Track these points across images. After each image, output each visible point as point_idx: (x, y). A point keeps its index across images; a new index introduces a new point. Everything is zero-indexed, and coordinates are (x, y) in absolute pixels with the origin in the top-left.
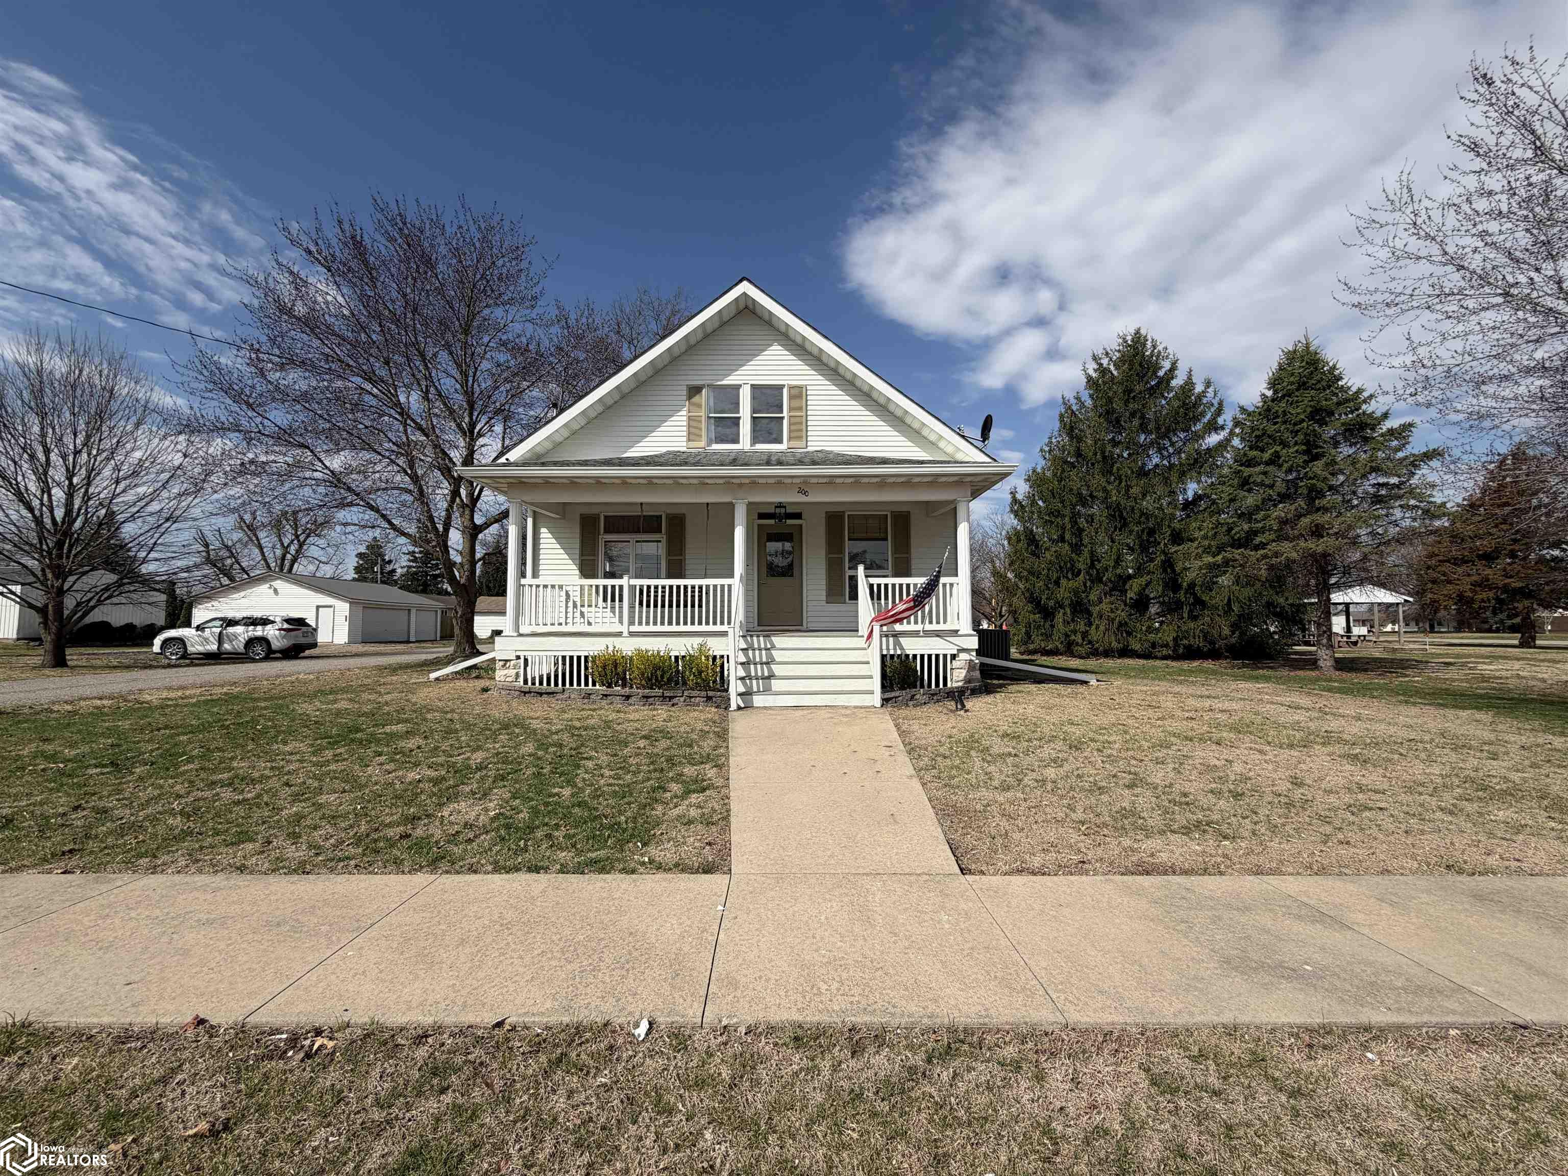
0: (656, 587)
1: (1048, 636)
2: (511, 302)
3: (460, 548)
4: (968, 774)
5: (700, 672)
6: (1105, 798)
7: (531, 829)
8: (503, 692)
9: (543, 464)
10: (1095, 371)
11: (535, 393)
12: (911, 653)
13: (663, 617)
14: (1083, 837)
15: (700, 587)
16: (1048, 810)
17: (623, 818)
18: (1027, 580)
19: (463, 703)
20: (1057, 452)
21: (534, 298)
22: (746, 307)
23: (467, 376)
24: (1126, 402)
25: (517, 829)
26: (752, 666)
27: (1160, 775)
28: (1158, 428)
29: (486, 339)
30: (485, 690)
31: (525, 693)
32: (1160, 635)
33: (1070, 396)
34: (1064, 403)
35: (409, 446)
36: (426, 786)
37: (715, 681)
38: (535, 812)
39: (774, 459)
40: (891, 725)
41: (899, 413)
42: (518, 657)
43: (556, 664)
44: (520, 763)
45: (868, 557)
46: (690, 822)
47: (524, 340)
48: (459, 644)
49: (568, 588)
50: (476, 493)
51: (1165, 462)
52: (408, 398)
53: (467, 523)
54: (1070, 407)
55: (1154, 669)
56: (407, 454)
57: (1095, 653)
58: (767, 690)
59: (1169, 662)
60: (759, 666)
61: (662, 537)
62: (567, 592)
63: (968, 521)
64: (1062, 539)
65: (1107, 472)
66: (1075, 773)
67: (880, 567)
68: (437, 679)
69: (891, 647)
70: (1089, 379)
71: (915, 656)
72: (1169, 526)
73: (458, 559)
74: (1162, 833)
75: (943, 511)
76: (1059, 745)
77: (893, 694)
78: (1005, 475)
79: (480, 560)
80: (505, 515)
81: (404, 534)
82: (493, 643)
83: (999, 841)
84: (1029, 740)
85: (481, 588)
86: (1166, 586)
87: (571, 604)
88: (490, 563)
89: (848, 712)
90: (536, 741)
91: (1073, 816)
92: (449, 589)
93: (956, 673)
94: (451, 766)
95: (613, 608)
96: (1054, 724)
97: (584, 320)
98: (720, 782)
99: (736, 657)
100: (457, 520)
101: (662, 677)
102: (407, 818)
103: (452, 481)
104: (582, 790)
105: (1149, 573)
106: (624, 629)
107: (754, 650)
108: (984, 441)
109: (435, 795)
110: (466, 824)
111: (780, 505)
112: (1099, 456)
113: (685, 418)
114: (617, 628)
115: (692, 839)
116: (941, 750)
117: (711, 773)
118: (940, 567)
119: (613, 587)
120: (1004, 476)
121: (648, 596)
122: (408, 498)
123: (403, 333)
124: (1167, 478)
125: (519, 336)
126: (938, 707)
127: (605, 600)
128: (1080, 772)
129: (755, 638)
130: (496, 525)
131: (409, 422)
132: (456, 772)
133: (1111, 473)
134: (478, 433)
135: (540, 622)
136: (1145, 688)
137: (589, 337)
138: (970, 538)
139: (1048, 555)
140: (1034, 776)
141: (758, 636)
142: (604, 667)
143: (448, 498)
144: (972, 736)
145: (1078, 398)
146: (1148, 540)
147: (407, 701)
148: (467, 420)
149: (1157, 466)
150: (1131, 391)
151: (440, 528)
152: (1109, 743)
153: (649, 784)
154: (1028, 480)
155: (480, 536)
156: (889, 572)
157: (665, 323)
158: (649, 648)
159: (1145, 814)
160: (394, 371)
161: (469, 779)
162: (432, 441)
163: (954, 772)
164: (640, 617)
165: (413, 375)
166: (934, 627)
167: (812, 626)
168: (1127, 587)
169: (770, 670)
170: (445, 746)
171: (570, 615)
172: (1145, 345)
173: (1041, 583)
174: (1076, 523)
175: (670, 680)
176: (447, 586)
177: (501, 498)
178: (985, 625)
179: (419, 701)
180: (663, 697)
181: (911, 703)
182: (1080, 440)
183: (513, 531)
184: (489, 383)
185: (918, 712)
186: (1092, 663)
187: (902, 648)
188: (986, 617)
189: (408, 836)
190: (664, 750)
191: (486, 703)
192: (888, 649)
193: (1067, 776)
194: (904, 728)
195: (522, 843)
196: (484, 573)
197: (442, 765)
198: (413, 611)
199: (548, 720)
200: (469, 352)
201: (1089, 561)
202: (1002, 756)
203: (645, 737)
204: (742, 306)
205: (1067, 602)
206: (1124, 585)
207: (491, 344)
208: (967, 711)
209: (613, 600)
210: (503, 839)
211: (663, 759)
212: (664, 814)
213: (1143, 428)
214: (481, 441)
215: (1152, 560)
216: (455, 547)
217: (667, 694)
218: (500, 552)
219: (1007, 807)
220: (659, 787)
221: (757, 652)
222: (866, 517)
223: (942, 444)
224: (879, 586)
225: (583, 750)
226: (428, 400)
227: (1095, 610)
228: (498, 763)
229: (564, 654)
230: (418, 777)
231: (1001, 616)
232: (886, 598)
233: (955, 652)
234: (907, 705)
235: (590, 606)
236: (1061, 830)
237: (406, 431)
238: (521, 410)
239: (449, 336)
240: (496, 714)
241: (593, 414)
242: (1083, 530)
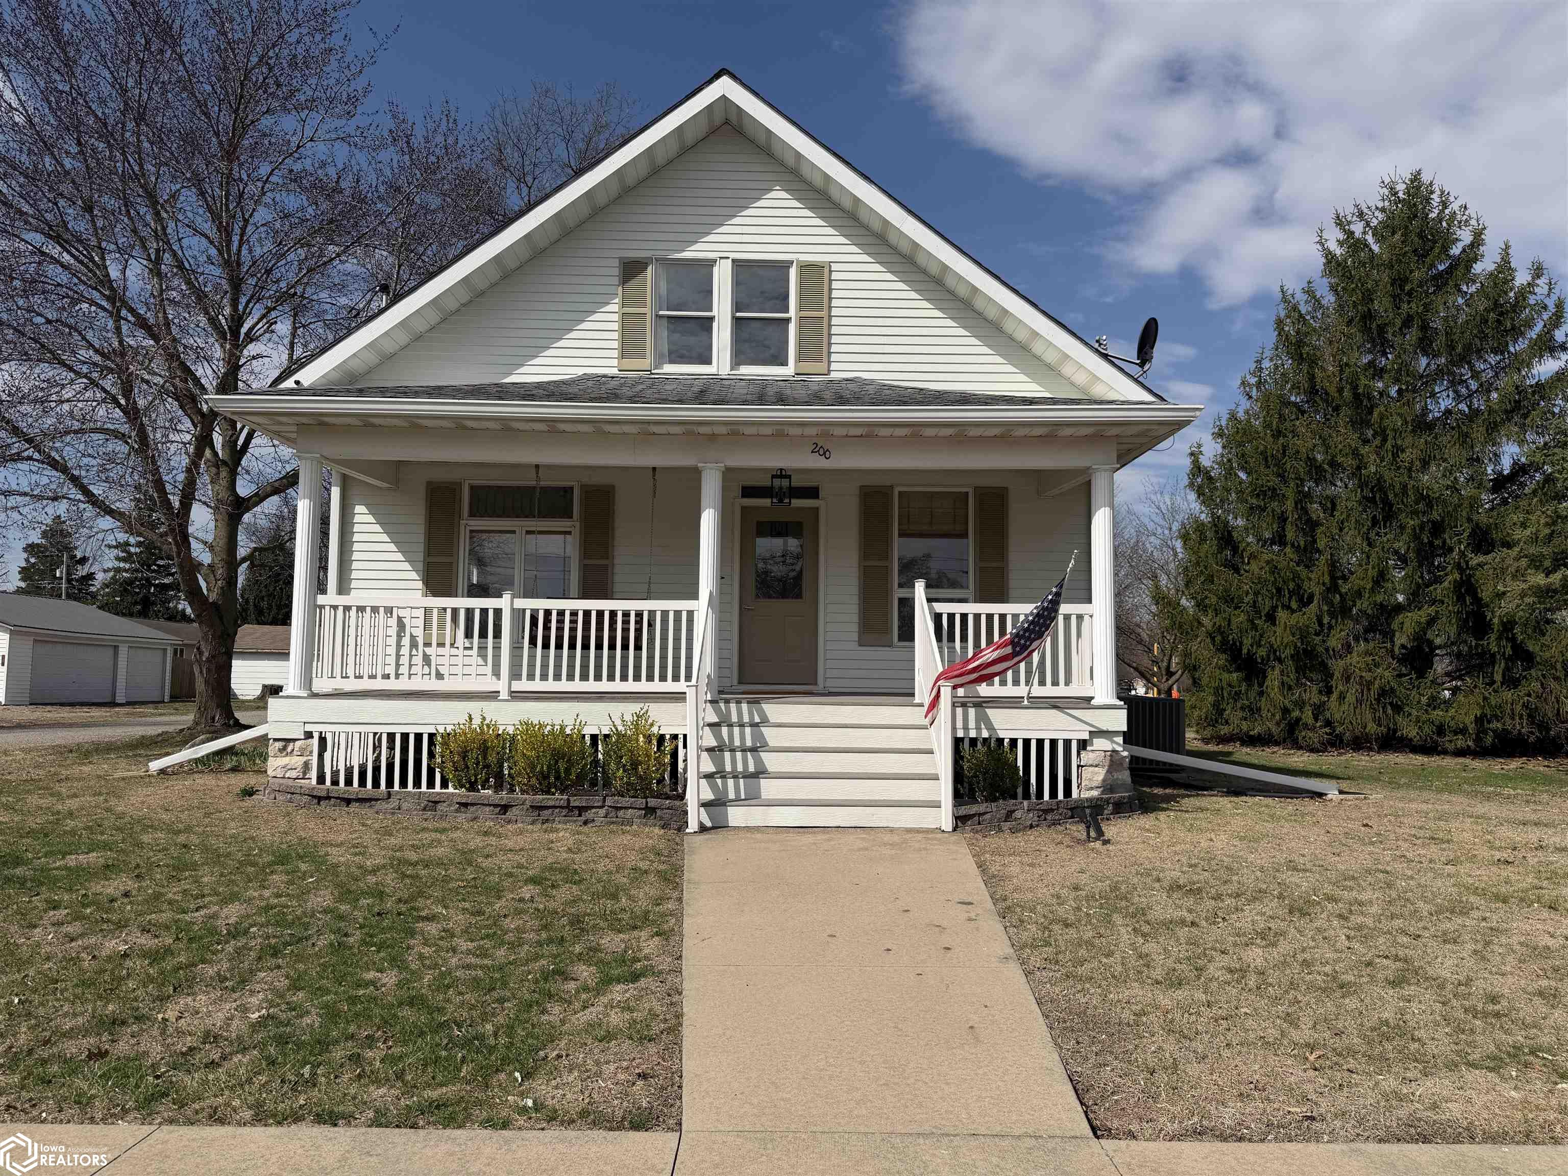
0: (561, 613)
1: (1253, 711)
2: (311, 104)
3: (210, 538)
4: (1107, 956)
5: (635, 764)
6: (1351, 1003)
7: (323, 1044)
8: (280, 797)
9: (361, 392)
10: (1341, 243)
11: (350, 265)
12: (1006, 735)
13: (571, 667)
14: (1311, 1073)
15: (639, 615)
16: (1250, 1022)
17: (489, 1027)
18: (1217, 612)
19: (207, 815)
20: (1270, 386)
21: (353, 100)
22: (727, 122)
23: (229, 235)
24: (1396, 299)
25: (300, 1045)
26: (727, 755)
27: (1449, 963)
28: (1451, 347)
29: (265, 170)
30: (249, 792)
31: (319, 799)
32: (1452, 712)
33: (1294, 287)
34: (1285, 300)
35: (123, 355)
36: (136, 964)
37: (660, 781)
38: (332, 1014)
39: (771, 391)
40: (969, 864)
41: (991, 313)
42: (309, 735)
43: (377, 747)
44: (306, 927)
45: (934, 566)
46: (608, 1037)
47: (332, 172)
48: (202, 711)
49: (402, 613)
50: (240, 442)
51: (1463, 407)
52: (124, 272)
53: (224, 495)
54: (1295, 308)
55: (1441, 772)
56: (121, 371)
57: (1336, 743)
58: (752, 798)
59: (1467, 761)
60: (739, 755)
61: (574, 525)
62: (400, 619)
63: (1112, 507)
64: (1280, 539)
65: (1360, 422)
66: (1300, 957)
67: (954, 584)
68: (163, 771)
69: (972, 724)
70: (1330, 257)
71: (1013, 742)
72: (1469, 520)
73: (206, 558)
74: (1452, 1066)
75: (1066, 487)
76: (1271, 906)
77: (974, 809)
78: (1178, 425)
79: (244, 560)
80: (291, 480)
81: (110, 512)
82: (265, 708)
83: (1162, 1078)
84: (1218, 897)
85: (245, 610)
86: (1463, 627)
87: (406, 641)
88: (262, 566)
89: (896, 838)
90: (337, 886)
91: (1295, 1035)
92: (189, 611)
93: (1087, 773)
94: (181, 930)
95: (482, 649)
96: (1262, 869)
97: (439, 139)
98: (665, 963)
99: (699, 738)
100: (205, 488)
101: (568, 771)
102: (101, 1022)
103: (197, 419)
104: (417, 975)
105: (1433, 602)
106: (502, 686)
107: (730, 725)
108: (1142, 365)
109: (152, 980)
110: (207, 1034)
111: (782, 474)
112: (1347, 394)
113: (616, 317)
114: (488, 684)
115: (612, 1067)
116: (1061, 911)
117: (649, 945)
118: (1060, 586)
119: (484, 612)
120: (1175, 426)
121: (547, 628)
122: (121, 448)
123: (119, 156)
124: (1467, 435)
125: (323, 165)
126: (1055, 834)
127: (469, 634)
128: (1307, 956)
129: (733, 706)
130: (275, 500)
131: (124, 313)
132: (191, 940)
133: (1368, 424)
134: (247, 334)
135: (351, 673)
136: (1424, 807)
137: (448, 170)
138: (1115, 536)
139: (1254, 567)
140: (1225, 960)
141: (738, 702)
142: (464, 754)
143: (191, 449)
144: (1115, 888)
145: (1309, 292)
146: (1431, 543)
147: (108, 810)
148: (227, 311)
149: (1448, 412)
150: (1406, 280)
151: (175, 501)
152: (1361, 904)
153: (537, 965)
154: (1219, 434)
155: (247, 517)
156: (970, 592)
157: (582, 145)
158: (546, 720)
159: (1421, 1034)
160: (100, 223)
161: (215, 953)
162: (165, 348)
163: (1082, 952)
164: (532, 666)
165: (135, 231)
166: (1049, 690)
167: (832, 685)
168: (1395, 625)
169: (759, 762)
170: (173, 892)
171: (404, 660)
172: (1428, 200)
173: (1242, 617)
174: (1305, 511)
175: (580, 777)
176: (184, 606)
177: (286, 451)
178: (1140, 690)
179: (130, 810)
180: (569, 808)
181: (1006, 826)
182: (1313, 362)
183: (304, 509)
184: (269, 245)
185: (1019, 841)
186: (1330, 760)
187: (990, 728)
188: (1143, 675)
189: (102, 1054)
190: (566, 903)
191: (248, 816)
192: (966, 728)
193: (1284, 963)
194: (993, 869)
195: (306, 1071)
196: (252, 582)
197: (167, 928)
198: (123, 651)
199: (360, 849)
200: (234, 191)
201: (1327, 579)
202: (1169, 925)
203: (533, 880)
204: (718, 119)
205: (1289, 652)
206: (1389, 625)
207: (273, 179)
208: (1106, 842)
209: (483, 634)
210: (272, 1062)
211: (564, 921)
212: (563, 1022)
213: (1425, 345)
214: (252, 349)
215: (1438, 580)
216: (200, 535)
217: (576, 802)
218: (281, 546)
219: (1178, 1016)
220: (556, 972)
221: (736, 730)
222: (932, 496)
223: (1068, 370)
224: (951, 617)
225: (420, 902)
226: (159, 274)
227: (1337, 666)
228: (267, 924)
229: (391, 729)
230: (123, 948)
231: (1170, 674)
232: (964, 638)
233: (1086, 736)
234: (1000, 830)
235: (441, 645)
236: (1272, 1059)
237: (118, 329)
238: (324, 295)
239: (199, 163)
240: (266, 835)
241: (452, 305)
242: (1317, 524)
